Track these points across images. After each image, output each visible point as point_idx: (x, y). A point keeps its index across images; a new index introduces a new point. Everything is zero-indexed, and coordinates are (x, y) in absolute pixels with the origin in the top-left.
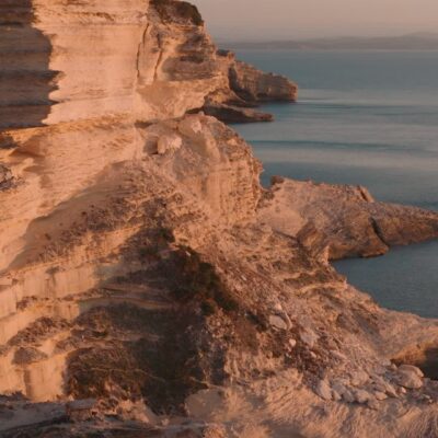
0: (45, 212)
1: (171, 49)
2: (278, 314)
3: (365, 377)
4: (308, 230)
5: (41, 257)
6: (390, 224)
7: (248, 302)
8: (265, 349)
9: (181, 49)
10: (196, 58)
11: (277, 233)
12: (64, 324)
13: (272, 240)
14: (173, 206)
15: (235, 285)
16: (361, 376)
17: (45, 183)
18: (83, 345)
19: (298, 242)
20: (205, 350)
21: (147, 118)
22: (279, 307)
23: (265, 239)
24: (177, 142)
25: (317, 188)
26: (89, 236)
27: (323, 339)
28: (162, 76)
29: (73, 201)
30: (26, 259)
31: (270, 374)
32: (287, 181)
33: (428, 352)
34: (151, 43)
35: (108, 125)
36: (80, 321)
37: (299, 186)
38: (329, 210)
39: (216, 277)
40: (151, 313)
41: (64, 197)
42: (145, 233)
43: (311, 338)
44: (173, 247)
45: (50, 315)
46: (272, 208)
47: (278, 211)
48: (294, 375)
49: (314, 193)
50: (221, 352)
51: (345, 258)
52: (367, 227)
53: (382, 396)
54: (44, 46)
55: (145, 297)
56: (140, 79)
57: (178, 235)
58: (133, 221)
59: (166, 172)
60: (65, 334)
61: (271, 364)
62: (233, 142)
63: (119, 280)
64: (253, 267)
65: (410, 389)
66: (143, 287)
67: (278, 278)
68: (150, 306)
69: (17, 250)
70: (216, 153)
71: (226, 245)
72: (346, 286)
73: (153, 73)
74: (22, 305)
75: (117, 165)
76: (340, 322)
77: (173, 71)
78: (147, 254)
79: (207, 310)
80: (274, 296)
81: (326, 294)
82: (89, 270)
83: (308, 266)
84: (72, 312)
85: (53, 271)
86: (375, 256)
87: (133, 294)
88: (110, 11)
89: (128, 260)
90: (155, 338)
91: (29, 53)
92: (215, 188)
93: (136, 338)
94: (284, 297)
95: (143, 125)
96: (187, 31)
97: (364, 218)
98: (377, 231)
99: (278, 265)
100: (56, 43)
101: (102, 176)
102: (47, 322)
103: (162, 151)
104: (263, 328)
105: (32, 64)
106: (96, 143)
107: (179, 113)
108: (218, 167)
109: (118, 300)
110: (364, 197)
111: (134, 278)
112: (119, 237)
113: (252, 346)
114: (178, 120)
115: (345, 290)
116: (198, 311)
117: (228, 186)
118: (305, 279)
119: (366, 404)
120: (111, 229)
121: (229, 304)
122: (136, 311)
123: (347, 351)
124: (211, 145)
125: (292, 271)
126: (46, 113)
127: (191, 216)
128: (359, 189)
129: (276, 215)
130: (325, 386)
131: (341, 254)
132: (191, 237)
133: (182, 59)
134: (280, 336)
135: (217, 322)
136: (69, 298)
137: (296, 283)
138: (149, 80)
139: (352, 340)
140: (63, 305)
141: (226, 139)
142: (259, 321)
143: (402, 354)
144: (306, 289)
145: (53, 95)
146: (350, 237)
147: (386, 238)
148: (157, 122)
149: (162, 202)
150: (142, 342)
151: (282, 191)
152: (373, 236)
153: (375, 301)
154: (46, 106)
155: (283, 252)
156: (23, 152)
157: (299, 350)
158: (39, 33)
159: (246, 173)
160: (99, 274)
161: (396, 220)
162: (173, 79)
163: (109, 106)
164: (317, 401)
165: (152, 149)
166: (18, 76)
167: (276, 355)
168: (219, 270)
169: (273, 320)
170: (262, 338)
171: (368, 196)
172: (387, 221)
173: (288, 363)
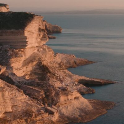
0: (25, 60)
1: (41, 36)
2: (57, 74)
3: (69, 83)
4: (61, 62)
5: (25, 66)
6: (78, 62)
7: (53, 72)
8: (55, 78)
9: (42, 36)
10: (45, 37)
11: (57, 63)
12: (28, 75)
13: (56, 64)
14: (42, 59)
15: (51, 70)
16: (68, 82)
17: (25, 56)
18: (31, 77)
19: (60, 64)
20: (47, 78)
21: (37, 46)
22: (57, 73)
23: (55, 63)
24: (42, 49)
25: (64, 55)
26: (31, 63)
27: (63, 78)
28: (40, 40)
29: (28, 58)
30: (23, 66)
31: (56, 81)
32: (59, 54)
33: (79, 80)
34: (39, 36)
35: (32, 47)
36: (30, 74)
37: (61, 55)
38: (66, 59)
39: (48, 69)
40: (39, 73)
41: (27, 58)
42: (38, 62)
43: (61, 77)
44: (42, 64)
45: (26, 73)
46: (56, 59)
47: (57, 59)
48: (59, 82)
49: (64, 56)
50: (49, 78)
51: (69, 68)
52: (73, 62)
53: (71, 85)
54: (26, 38)
55: (39, 71)
56: (37, 41)
57: (43, 63)
58: (37, 61)
59: (40, 54)
60: (28, 76)
61: (56, 80)
62: (50, 49)
63: (35, 69)
64: (53, 67)
65: (75, 84)
66: (38, 70)
67: (57, 69)
68: (39, 72)
69: (22, 65)
70: (48, 51)
71: (49, 64)
72: (67, 70)
73: (39, 40)
74: (23, 72)
75: (34, 53)
76: (66, 76)
77: (41, 39)
78: (38, 65)
79: (47, 73)
80: (56, 72)
81: (64, 72)
82: (31, 67)
83: (61, 67)
84: (29, 73)
85: (27, 68)
86: (74, 67)
87: (37, 71)
88: (33, 32)
89: (36, 66)
90: (40, 77)
91: (24, 39)
92: (47, 56)
93: (38, 77)
94: (58, 72)
95: (37, 47)
96: (43, 33)
97: (73, 61)
98: (75, 63)
99: (57, 67)
100: (27, 37)
101: (32, 55)
102: (26, 74)
103: (40, 51)
104: (55, 76)
105: (24, 40)
106: (31, 50)
107: (42, 45)
108: (48, 53)
109: (35, 71)
110: (73, 57)
111: (37, 69)
112: (35, 63)
113: (53, 78)
114: (42, 46)
115: (67, 71)
116: (46, 73)
117: (49, 56)
118: (61, 70)
119: (69, 86)
120: (34, 62)
121: (50, 72)
122: (37, 73)
123: (66, 79)
124: (47, 50)
125: (59, 68)
126: (26, 47)
127: (44, 60)
128: (73, 55)
129: (56, 60)
130: (63, 84)
131: (68, 67)
132: (44, 63)
133: (43, 38)
134: (57, 77)
135: (48, 75)
136: (29, 71)
137: (59, 70)
138: (38, 41)
139: (67, 78)
140: (28, 72)
141: (49, 49)
142: (54, 75)
143: (75, 80)
144: (61, 71)
145: (27, 44)
146: (70, 64)
147: (77, 64)
148: (39, 46)
149: (40, 58)
150: (39, 77)
151: (58, 56)
152: (74, 64)
153: (71, 73)
154: (26, 46)
155: (57, 65)
156: (22, 51)
157: (60, 79)
158: (25, 36)
159: (52, 54)
160: (32, 68)
161: (79, 61)
162: (41, 40)
163: (33, 45)
164: (62, 85)
165: (38, 50)
166: (22, 42)
167: (57, 79)
168: (48, 68)
169: (56, 75)
170: (55, 77)
171: (74, 56)
172: (77, 61)
173: (58, 80)
